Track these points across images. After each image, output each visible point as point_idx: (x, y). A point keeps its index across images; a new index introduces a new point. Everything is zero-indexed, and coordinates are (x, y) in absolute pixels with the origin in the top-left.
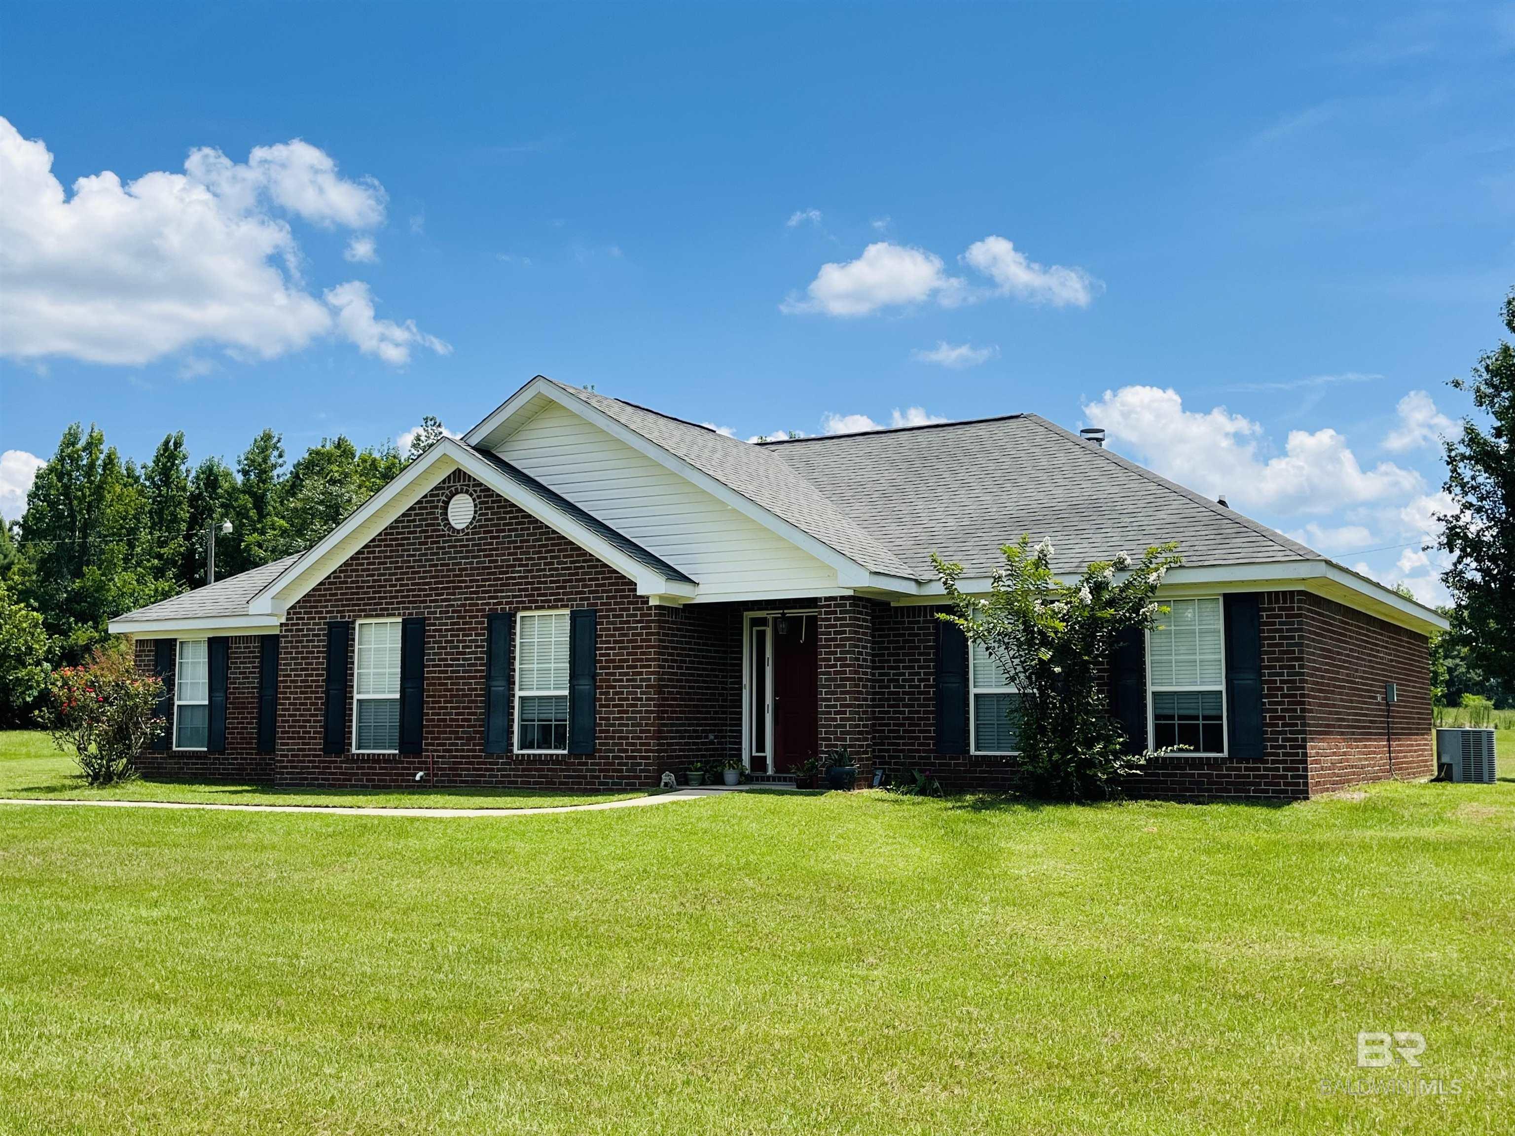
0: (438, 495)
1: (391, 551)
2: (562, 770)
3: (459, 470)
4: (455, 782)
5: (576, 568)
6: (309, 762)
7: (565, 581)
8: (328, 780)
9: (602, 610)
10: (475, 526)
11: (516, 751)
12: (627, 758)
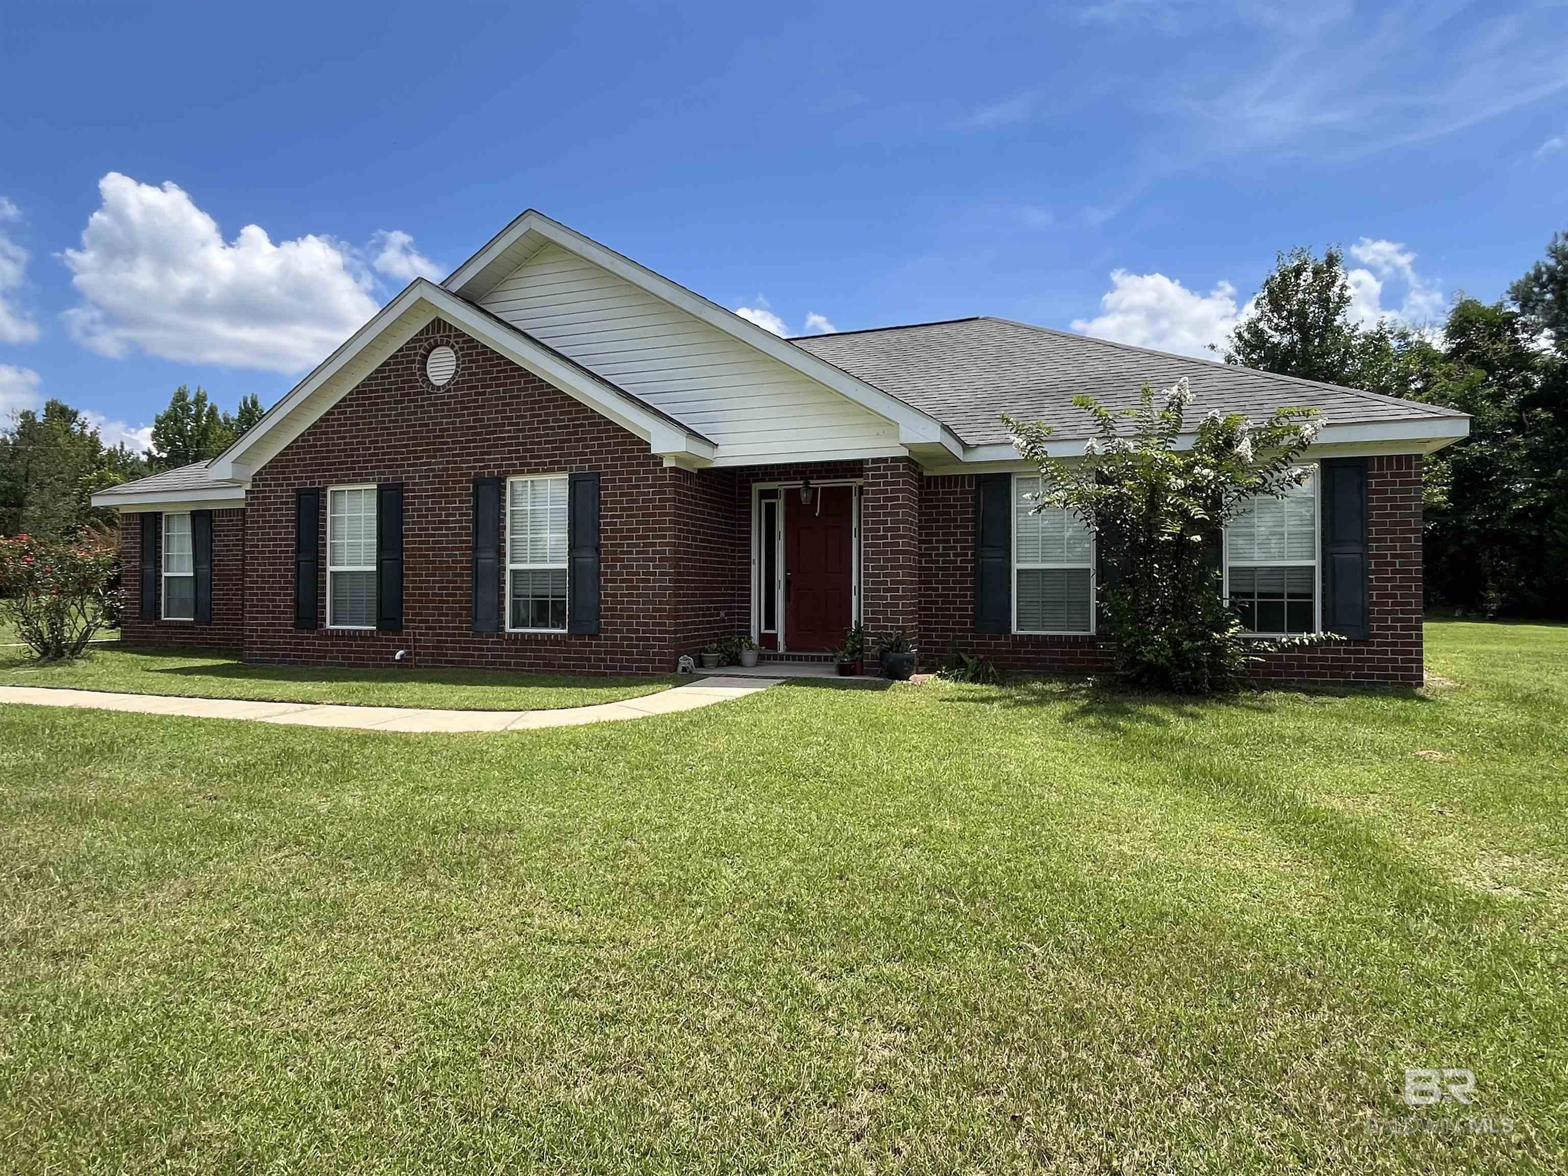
0: (415, 349)
1: (364, 411)
2: (561, 652)
3: (439, 320)
4: (440, 661)
5: (575, 426)
6: (281, 637)
7: (561, 441)
8: (301, 656)
9: (606, 474)
10: (455, 383)
11: (508, 629)
12: (638, 639)
